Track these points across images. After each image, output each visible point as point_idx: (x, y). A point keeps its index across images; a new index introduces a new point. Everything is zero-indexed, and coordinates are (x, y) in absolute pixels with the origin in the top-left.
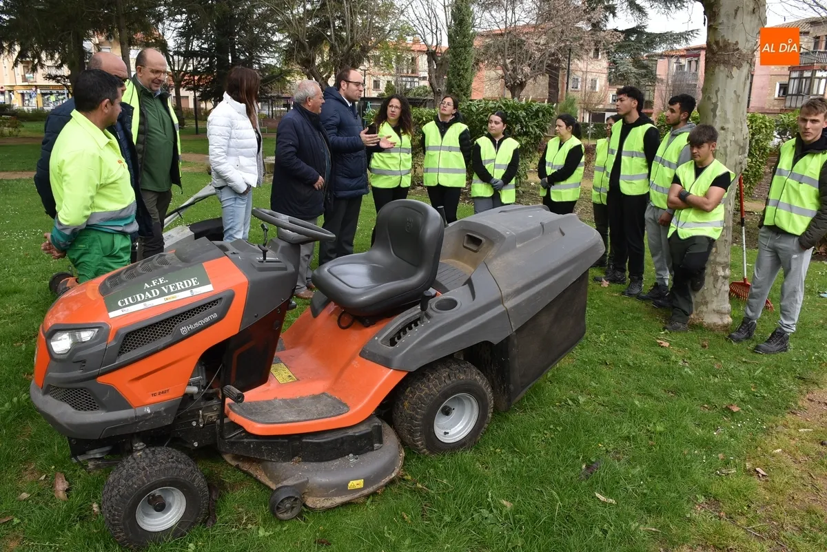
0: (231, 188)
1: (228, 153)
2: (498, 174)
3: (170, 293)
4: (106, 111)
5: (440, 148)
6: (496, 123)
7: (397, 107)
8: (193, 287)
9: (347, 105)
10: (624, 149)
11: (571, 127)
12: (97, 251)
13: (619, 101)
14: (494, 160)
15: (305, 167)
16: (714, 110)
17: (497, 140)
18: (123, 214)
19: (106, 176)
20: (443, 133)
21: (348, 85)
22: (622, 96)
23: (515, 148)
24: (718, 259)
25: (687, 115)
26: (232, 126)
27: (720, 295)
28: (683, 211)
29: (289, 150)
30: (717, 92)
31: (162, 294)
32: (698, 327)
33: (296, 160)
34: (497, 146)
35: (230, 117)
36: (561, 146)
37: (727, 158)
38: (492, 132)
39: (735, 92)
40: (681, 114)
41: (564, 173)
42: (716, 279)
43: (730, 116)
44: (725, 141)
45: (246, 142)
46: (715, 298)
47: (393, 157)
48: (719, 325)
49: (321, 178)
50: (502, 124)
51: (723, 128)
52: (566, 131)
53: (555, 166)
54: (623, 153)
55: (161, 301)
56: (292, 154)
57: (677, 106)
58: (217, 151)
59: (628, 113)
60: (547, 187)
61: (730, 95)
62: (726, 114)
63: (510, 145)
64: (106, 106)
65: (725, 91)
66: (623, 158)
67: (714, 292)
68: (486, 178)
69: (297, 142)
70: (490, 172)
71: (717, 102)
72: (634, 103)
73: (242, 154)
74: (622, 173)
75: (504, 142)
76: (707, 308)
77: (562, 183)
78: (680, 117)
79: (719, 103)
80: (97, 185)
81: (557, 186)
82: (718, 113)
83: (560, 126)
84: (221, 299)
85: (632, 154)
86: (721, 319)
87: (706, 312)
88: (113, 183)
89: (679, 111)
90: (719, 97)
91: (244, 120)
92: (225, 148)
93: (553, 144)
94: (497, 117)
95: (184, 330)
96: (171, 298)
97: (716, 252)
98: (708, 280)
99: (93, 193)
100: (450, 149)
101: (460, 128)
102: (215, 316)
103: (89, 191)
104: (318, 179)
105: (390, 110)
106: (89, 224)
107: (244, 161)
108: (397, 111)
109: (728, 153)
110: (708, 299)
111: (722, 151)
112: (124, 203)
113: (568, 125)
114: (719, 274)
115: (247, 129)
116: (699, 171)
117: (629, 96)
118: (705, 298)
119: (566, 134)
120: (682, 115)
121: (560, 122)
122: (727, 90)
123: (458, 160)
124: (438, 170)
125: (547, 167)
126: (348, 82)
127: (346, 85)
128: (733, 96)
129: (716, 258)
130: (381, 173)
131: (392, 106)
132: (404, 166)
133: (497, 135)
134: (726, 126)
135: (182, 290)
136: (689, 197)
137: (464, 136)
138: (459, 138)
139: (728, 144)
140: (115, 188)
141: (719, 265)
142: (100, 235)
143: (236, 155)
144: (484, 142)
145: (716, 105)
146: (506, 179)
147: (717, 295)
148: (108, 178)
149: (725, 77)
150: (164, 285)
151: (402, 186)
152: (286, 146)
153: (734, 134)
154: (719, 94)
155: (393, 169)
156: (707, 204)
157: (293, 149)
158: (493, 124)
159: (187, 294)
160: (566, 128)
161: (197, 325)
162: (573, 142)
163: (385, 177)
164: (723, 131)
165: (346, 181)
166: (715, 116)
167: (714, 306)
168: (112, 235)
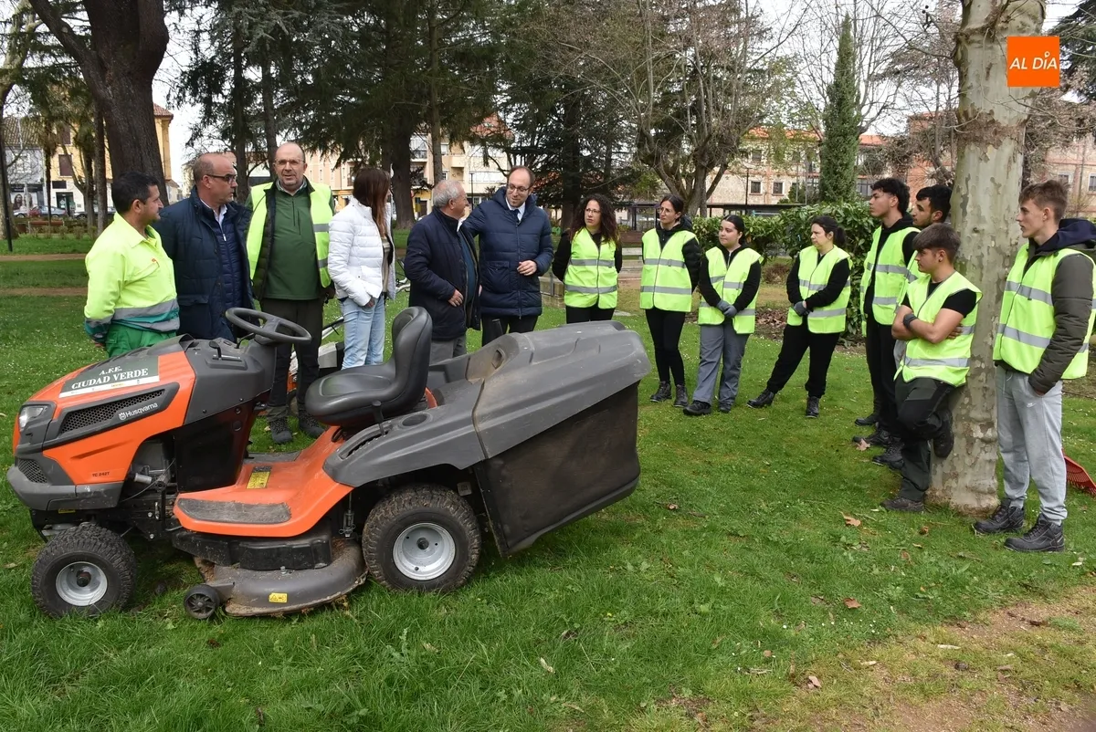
0: (352, 299)
1: (349, 263)
2: (729, 296)
3: (119, 380)
4: (138, 211)
5: (658, 262)
6: (728, 230)
7: (595, 211)
8: (141, 377)
10: (879, 263)
11: (832, 233)
12: (125, 346)
13: (873, 199)
14: (723, 277)
15: (437, 280)
16: (964, 205)
17: (731, 252)
18: (151, 313)
19: (130, 273)
20: (663, 243)
22: (876, 192)
23: (754, 261)
24: (973, 414)
26: (354, 231)
27: (978, 465)
28: (910, 342)
29: (417, 261)
30: (967, 180)
31: (112, 381)
32: (943, 509)
33: (425, 271)
34: (728, 259)
35: (352, 221)
36: (820, 259)
37: (984, 272)
38: (723, 242)
39: (992, 180)
40: (932, 212)
41: (825, 297)
42: (971, 442)
43: (985, 212)
44: (979, 247)
45: (369, 250)
46: (970, 470)
47: (587, 271)
48: (974, 509)
49: (457, 292)
50: (736, 231)
51: (975, 230)
52: (825, 239)
53: (814, 285)
54: (878, 268)
55: (109, 387)
56: (421, 265)
57: (926, 201)
58: (336, 259)
59: (885, 215)
61: (985, 184)
62: (979, 210)
63: (749, 257)
64: (138, 206)
65: (977, 178)
66: (877, 273)
67: (968, 460)
68: (713, 299)
69: (429, 252)
70: (719, 292)
71: (967, 194)
72: (894, 201)
73: (364, 264)
74: (876, 296)
75: (740, 254)
76: (957, 482)
77: (826, 309)
78: (930, 217)
79: (970, 196)
80: (119, 282)
81: (817, 311)
82: (969, 209)
83: (816, 233)
84: (163, 390)
85: (887, 269)
86: (978, 500)
87: (955, 489)
88: (140, 280)
89: (929, 209)
90: (970, 188)
91: (370, 225)
92: (345, 257)
93: (807, 255)
94: (729, 223)
95: (123, 415)
96: (117, 385)
97: (970, 403)
98: (959, 444)
99: (115, 288)
100: (670, 263)
101: (685, 236)
102: (155, 405)
103: (110, 287)
104: (451, 295)
105: (587, 214)
106: (117, 319)
107: (367, 271)
108: (596, 216)
109: (985, 264)
110: (959, 469)
111: (975, 261)
112: (153, 301)
113: (827, 231)
114: (975, 436)
115: (373, 235)
116: (932, 288)
117: (885, 191)
118: (954, 468)
119: (826, 242)
120: (934, 214)
121: (817, 228)
122: (980, 177)
123: (683, 278)
124: (653, 289)
125: (801, 287)
128: (990, 185)
129: (969, 411)
130: (576, 290)
131: (589, 210)
132: (603, 282)
133: (731, 246)
134: (980, 227)
135: (131, 379)
136: (913, 323)
138: (683, 251)
139: (985, 253)
140: (141, 285)
141: (974, 423)
142: (129, 331)
143: (359, 265)
144: (714, 256)
145: (965, 199)
146: (742, 304)
147: (973, 465)
148: (133, 275)
149: (976, 160)
150: (116, 373)
151: (601, 306)
152: (414, 256)
153: (993, 238)
154: (969, 182)
155: (588, 285)
156: (931, 333)
157: (423, 259)
158: (724, 232)
159: (134, 382)
160: (826, 235)
161: (136, 412)
162: (837, 254)
163: (579, 294)
164: (975, 235)
166: (965, 213)
167: (967, 480)
168: (140, 332)
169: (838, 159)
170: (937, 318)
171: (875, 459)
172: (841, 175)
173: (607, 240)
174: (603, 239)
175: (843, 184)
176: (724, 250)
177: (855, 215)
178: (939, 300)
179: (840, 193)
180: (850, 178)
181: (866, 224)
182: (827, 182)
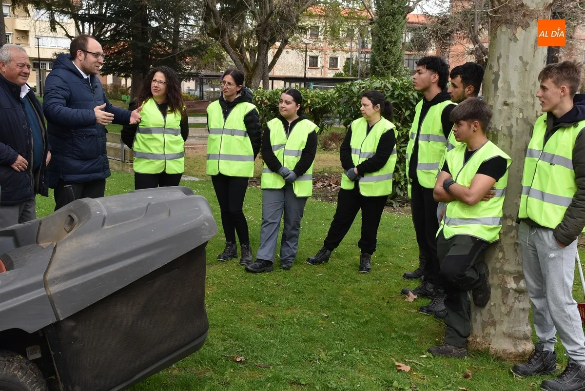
2: (290, 162)
5: (222, 131)
6: (287, 103)
7: (161, 82)
9: (82, 77)
10: (422, 132)
11: (379, 106)
13: (417, 74)
14: (283, 145)
16: (495, 81)
17: (290, 122)
20: (226, 114)
21: (86, 56)
22: (420, 68)
23: (311, 131)
24: (507, 267)
25: (472, 89)
27: (513, 313)
28: (449, 204)
30: (499, 58)
32: (484, 354)
34: (288, 128)
36: (369, 129)
37: (514, 140)
38: (283, 113)
39: (521, 58)
40: (464, 88)
41: (374, 164)
42: (506, 292)
43: (514, 87)
44: (509, 119)
46: (506, 318)
47: (154, 139)
48: (511, 353)
49: (20, 157)
50: (294, 104)
51: (506, 104)
52: (373, 111)
53: (365, 153)
54: (420, 137)
57: (459, 79)
59: (426, 89)
60: (355, 180)
61: (514, 61)
62: (509, 86)
63: (306, 127)
65: (508, 57)
66: (420, 142)
67: (504, 309)
68: (275, 166)
70: (280, 159)
71: (498, 71)
72: (435, 78)
74: (419, 162)
75: (299, 124)
76: (495, 329)
77: (375, 174)
79: (501, 73)
81: (367, 177)
82: (500, 85)
83: (365, 105)
85: (428, 138)
86: (515, 345)
87: (494, 335)
89: (461, 85)
90: (501, 65)
93: (358, 126)
94: (288, 96)
97: (503, 258)
98: (495, 294)
100: (233, 132)
101: (246, 107)
104: (15, 159)
105: (154, 84)
108: (162, 86)
109: (514, 133)
110: (497, 317)
111: (506, 131)
113: (374, 104)
114: (509, 286)
116: (468, 155)
117: (428, 68)
118: (492, 316)
119: (374, 113)
120: (467, 89)
121: (365, 100)
122: (510, 56)
123: (245, 145)
124: (219, 157)
125: (352, 155)
126: (86, 52)
127: (83, 55)
128: (518, 63)
129: (503, 265)
130: (144, 156)
131: (155, 80)
132: (170, 149)
133: (290, 117)
134: (510, 101)
136: (452, 187)
137: (250, 118)
138: (244, 121)
139: (514, 124)
141: (508, 275)
144: (275, 126)
145: (497, 75)
146: (301, 169)
147: (508, 314)
149: (507, 40)
151: (168, 171)
153: (521, 111)
154: (501, 61)
155: (155, 152)
156: (468, 195)
158: (283, 105)
160: (373, 107)
162: (384, 125)
163: (147, 161)
164: (506, 107)
165: (76, 164)
166: (496, 88)
167: (504, 327)
169: (387, 37)
170: (472, 182)
171: (421, 309)
172: (390, 52)
173: (172, 111)
174: (169, 109)
175: (391, 60)
176: (284, 120)
177: (402, 88)
178: (474, 166)
179: (389, 68)
180: (398, 54)
181: (411, 97)
182: (377, 58)
